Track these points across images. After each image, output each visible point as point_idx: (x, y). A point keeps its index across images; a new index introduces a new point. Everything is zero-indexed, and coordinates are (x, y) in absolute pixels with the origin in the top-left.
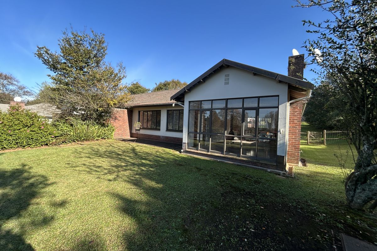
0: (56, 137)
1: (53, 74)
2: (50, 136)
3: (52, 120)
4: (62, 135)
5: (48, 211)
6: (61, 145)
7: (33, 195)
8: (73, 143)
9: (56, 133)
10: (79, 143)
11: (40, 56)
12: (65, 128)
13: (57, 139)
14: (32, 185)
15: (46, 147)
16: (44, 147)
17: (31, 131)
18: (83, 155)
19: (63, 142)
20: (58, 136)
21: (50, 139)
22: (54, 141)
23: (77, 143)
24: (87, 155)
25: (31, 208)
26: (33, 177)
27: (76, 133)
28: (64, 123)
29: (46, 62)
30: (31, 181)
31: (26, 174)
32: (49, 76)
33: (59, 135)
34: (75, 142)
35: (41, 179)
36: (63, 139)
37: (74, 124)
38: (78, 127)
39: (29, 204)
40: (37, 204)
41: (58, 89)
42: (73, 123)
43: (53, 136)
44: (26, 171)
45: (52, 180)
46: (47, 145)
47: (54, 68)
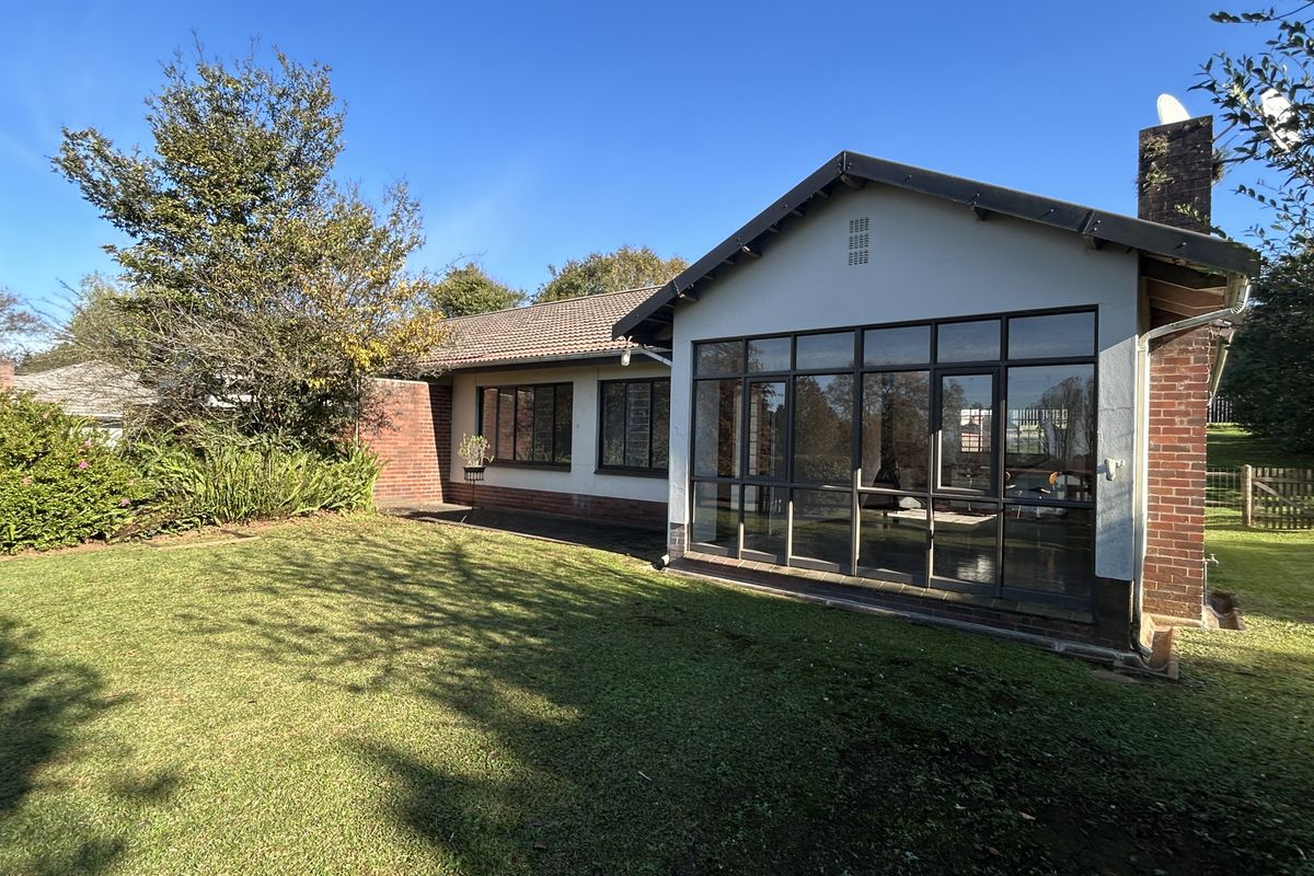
0: (136, 504)
1: (126, 242)
2: (112, 500)
3: (120, 431)
4: (160, 497)
5: (101, 817)
6: (158, 540)
7: (44, 748)
8: (206, 528)
9: (138, 486)
10: (232, 527)
11: (74, 167)
12: (173, 465)
13: (141, 513)
14: (40, 707)
15: (99, 546)
16: (88, 546)
17: (39, 480)
18: (245, 580)
19: (164, 527)
20: (144, 502)
21: (114, 512)
22: (129, 521)
23: (224, 527)
24: (263, 580)
25: (34, 802)
26: (44, 671)
27: (217, 487)
28: (169, 444)
29: (97, 193)
30: (36, 689)
31: (14, 661)
32: (111, 249)
33: (148, 495)
34: (214, 524)
35: (74, 683)
36: (163, 510)
37: (210, 446)
38: (226, 459)
39: (25, 789)
40: (60, 786)
41: (146, 305)
42: (203, 444)
43: (125, 501)
44: (15, 649)
45: (117, 685)
46: (101, 536)
47: (129, 215)
